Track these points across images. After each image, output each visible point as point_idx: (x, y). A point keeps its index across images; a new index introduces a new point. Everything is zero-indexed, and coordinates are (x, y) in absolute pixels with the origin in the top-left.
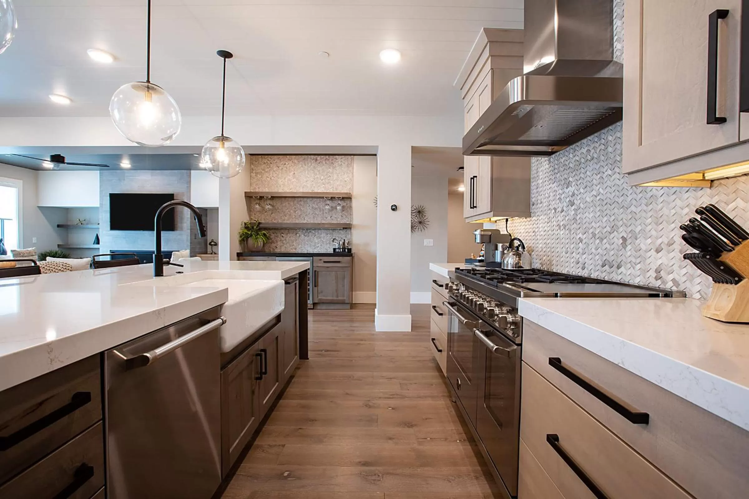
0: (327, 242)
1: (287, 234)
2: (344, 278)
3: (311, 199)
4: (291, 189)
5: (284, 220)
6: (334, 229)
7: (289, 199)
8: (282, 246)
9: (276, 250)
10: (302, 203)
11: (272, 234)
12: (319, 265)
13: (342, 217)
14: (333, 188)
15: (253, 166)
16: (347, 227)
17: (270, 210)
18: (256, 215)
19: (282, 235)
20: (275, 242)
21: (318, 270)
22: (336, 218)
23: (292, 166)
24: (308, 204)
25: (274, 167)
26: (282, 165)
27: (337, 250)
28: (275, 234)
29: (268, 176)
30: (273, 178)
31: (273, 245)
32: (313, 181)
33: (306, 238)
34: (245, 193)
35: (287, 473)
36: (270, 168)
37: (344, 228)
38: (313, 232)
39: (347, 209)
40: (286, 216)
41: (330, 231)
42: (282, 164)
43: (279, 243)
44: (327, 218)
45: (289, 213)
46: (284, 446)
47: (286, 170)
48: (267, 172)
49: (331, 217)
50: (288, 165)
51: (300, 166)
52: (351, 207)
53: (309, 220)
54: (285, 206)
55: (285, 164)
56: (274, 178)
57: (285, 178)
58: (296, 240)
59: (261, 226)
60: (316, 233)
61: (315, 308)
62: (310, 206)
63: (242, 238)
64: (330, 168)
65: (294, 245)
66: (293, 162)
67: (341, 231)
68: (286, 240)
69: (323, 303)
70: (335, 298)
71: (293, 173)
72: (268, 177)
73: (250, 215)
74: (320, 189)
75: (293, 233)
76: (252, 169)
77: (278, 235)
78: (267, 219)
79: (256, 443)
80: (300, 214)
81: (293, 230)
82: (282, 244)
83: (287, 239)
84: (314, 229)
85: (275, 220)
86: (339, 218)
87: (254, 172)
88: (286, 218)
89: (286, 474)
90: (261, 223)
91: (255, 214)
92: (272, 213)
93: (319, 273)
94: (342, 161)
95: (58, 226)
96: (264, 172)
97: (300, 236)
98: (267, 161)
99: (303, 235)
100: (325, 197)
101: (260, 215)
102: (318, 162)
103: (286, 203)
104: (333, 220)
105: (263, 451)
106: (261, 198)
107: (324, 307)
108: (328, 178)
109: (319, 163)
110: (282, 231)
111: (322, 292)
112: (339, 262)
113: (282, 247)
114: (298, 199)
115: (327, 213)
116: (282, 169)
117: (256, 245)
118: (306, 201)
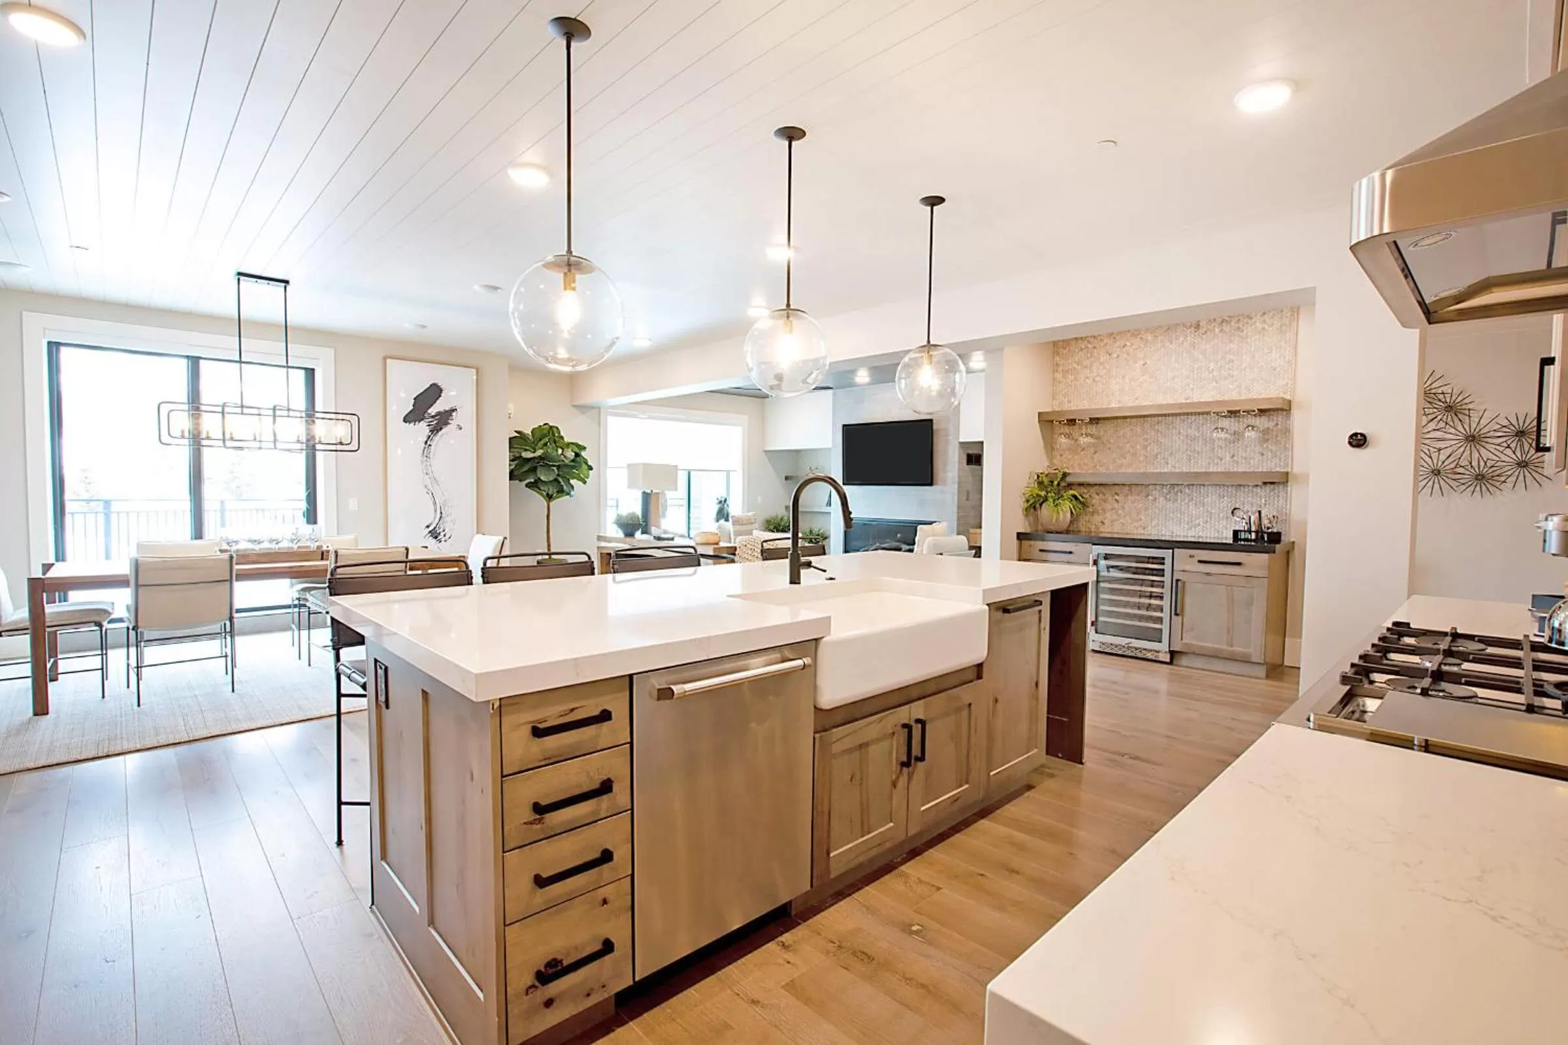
0: (1221, 515)
1: (1127, 495)
2: (1249, 603)
3: (1182, 417)
4: (1136, 399)
5: (1121, 466)
6: (1240, 485)
7: (1132, 420)
8: (1114, 520)
9: (1102, 529)
10: (1161, 427)
11: (1094, 495)
12: (1187, 568)
13: (1263, 454)
14: (1240, 387)
15: (1058, 359)
16: (1278, 481)
17: (1089, 445)
18: (1064, 456)
19: (1117, 497)
20: (1100, 511)
21: (1185, 580)
22: (1245, 458)
23: (1140, 347)
24: (1176, 429)
25: (1102, 353)
26: (1118, 349)
27: (1243, 536)
28: (1101, 495)
29: (1089, 375)
30: (1097, 379)
31: (1097, 519)
32: (1188, 377)
33: (1170, 505)
34: (1040, 414)
35: (918, 927)
36: (1092, 359)
37: (1265, 483)
38: (1187, 490)
39: (1277, 436)
40: (1125, 458)
41: (1230, 490)
42: (1119, 347)
43: (1108, 515)
44: (1221, 459)
45: (1131, 450)
46: (939, 889)
47: (1126, 359)
48: (1086, 367)
49: (1233, 456)
50: (1131, 346)
51: (1159, 345)
52: (1287, 431)
53: (1177, 465)
54: (1124, 436)
55: (1124, 346)
56: (1101, 377)
57: (1124, 377)
58: (1146, 509)
59: (1069, 479)
60: (1195, 494)
61: (1175, 662)
62: (1179, 433)
63: (1030, 503)
64: (1231, 342)
65: (1141, 520)
66: (1141, 338)
67: (1259, 490)
68: (1123, 508)
69: (1194, 653)
70: (1225, 647)
71: (1142, 362)
72: (1087, 378)
73: (1051, 458)
74: (1205, 394)
75: (1138, 495)
76: (1057, 364)
77: (1107, 499)
78: (1085, 464)
79: (903, 868)
80: (1156, 451)
81: (1139, 488)
82: (1115, 517)
83: (1126, 506)
84: (1189, 485)
85: (1100, 466)
86: (1254, 459)
87: (1061, 368)
88: (1125, 461)
89: (915, 928)
90: (1069, 474)
91: (1061, 455)
92: (1095, 452)
93: (1187, 586)
94: (1264, 322)
95: (787, 478)
96: (1079, 367)
97: (1155, 499)
98: (1086, 343)
99: (1162, 499)
100: (1214, 413)
101: (1070, 457)
102: (1202, 331)
103: (1126, 430)
104: (1237, 462)
105: (906, 883)
106: (1072, 422)
107: (1199, 663)
108: (1227, 366)
109: (1205, 333)
110: (1117, 489)
111: (1192, 629)
112: (1239, 564)
113: (1115, 523)
114: (1153, 419)
115: (1221, 448)
116: (1117, 357)
117: (1054, 520)
118: (1172, 422)
